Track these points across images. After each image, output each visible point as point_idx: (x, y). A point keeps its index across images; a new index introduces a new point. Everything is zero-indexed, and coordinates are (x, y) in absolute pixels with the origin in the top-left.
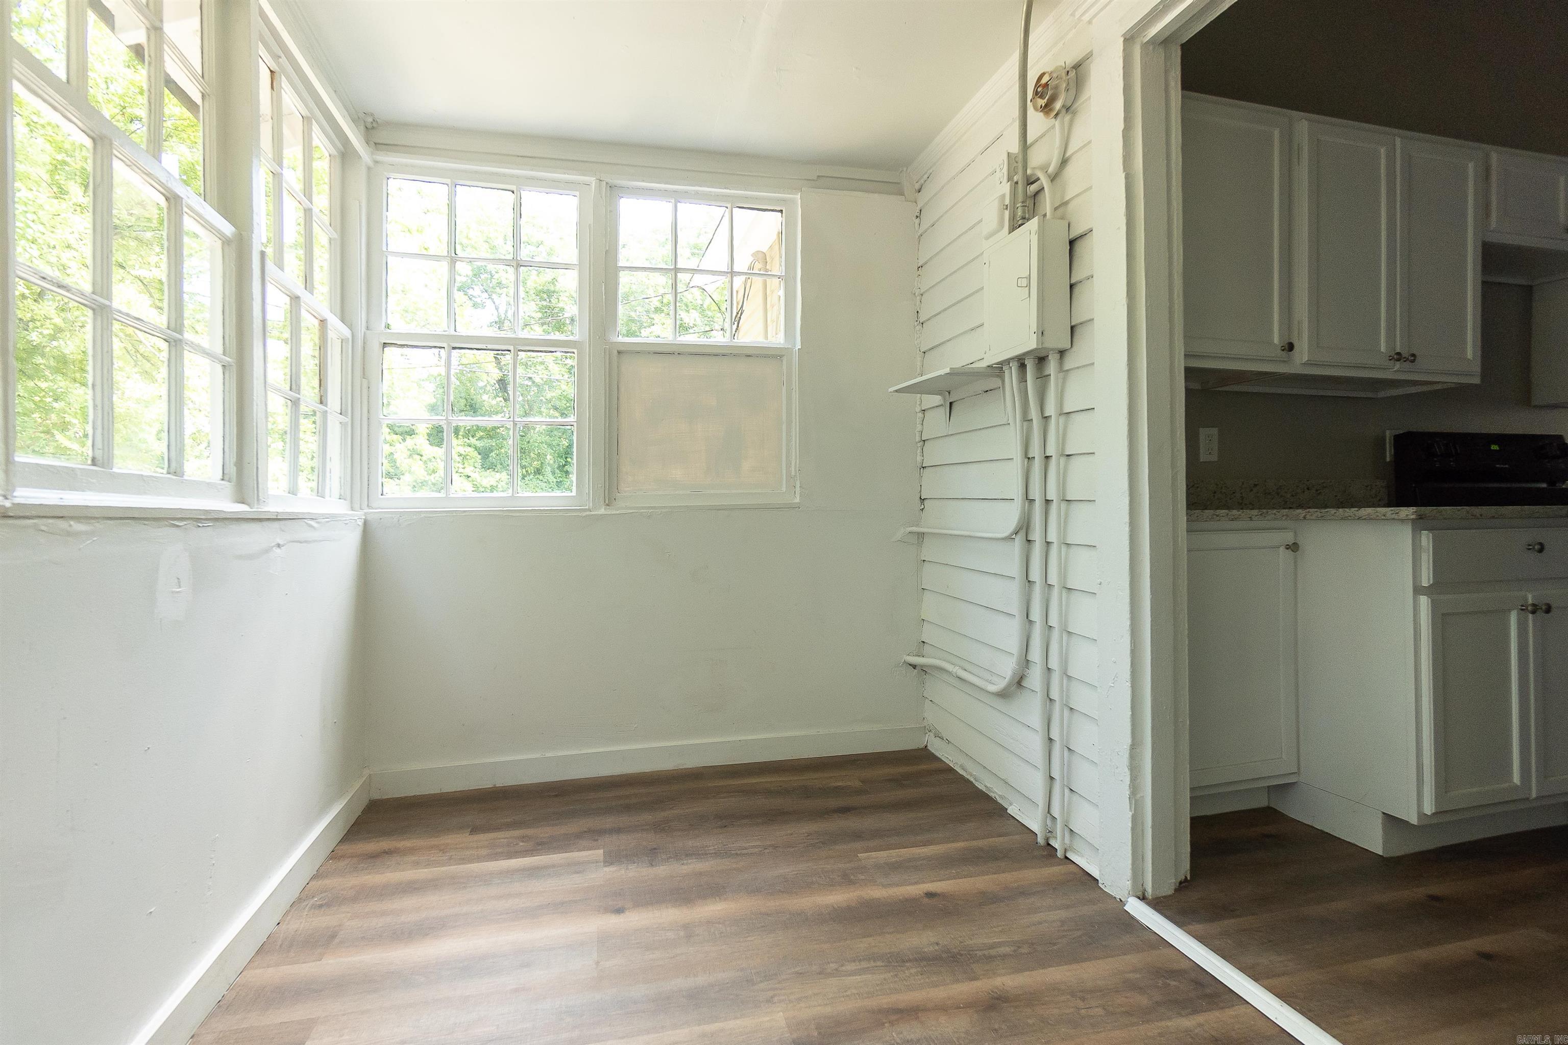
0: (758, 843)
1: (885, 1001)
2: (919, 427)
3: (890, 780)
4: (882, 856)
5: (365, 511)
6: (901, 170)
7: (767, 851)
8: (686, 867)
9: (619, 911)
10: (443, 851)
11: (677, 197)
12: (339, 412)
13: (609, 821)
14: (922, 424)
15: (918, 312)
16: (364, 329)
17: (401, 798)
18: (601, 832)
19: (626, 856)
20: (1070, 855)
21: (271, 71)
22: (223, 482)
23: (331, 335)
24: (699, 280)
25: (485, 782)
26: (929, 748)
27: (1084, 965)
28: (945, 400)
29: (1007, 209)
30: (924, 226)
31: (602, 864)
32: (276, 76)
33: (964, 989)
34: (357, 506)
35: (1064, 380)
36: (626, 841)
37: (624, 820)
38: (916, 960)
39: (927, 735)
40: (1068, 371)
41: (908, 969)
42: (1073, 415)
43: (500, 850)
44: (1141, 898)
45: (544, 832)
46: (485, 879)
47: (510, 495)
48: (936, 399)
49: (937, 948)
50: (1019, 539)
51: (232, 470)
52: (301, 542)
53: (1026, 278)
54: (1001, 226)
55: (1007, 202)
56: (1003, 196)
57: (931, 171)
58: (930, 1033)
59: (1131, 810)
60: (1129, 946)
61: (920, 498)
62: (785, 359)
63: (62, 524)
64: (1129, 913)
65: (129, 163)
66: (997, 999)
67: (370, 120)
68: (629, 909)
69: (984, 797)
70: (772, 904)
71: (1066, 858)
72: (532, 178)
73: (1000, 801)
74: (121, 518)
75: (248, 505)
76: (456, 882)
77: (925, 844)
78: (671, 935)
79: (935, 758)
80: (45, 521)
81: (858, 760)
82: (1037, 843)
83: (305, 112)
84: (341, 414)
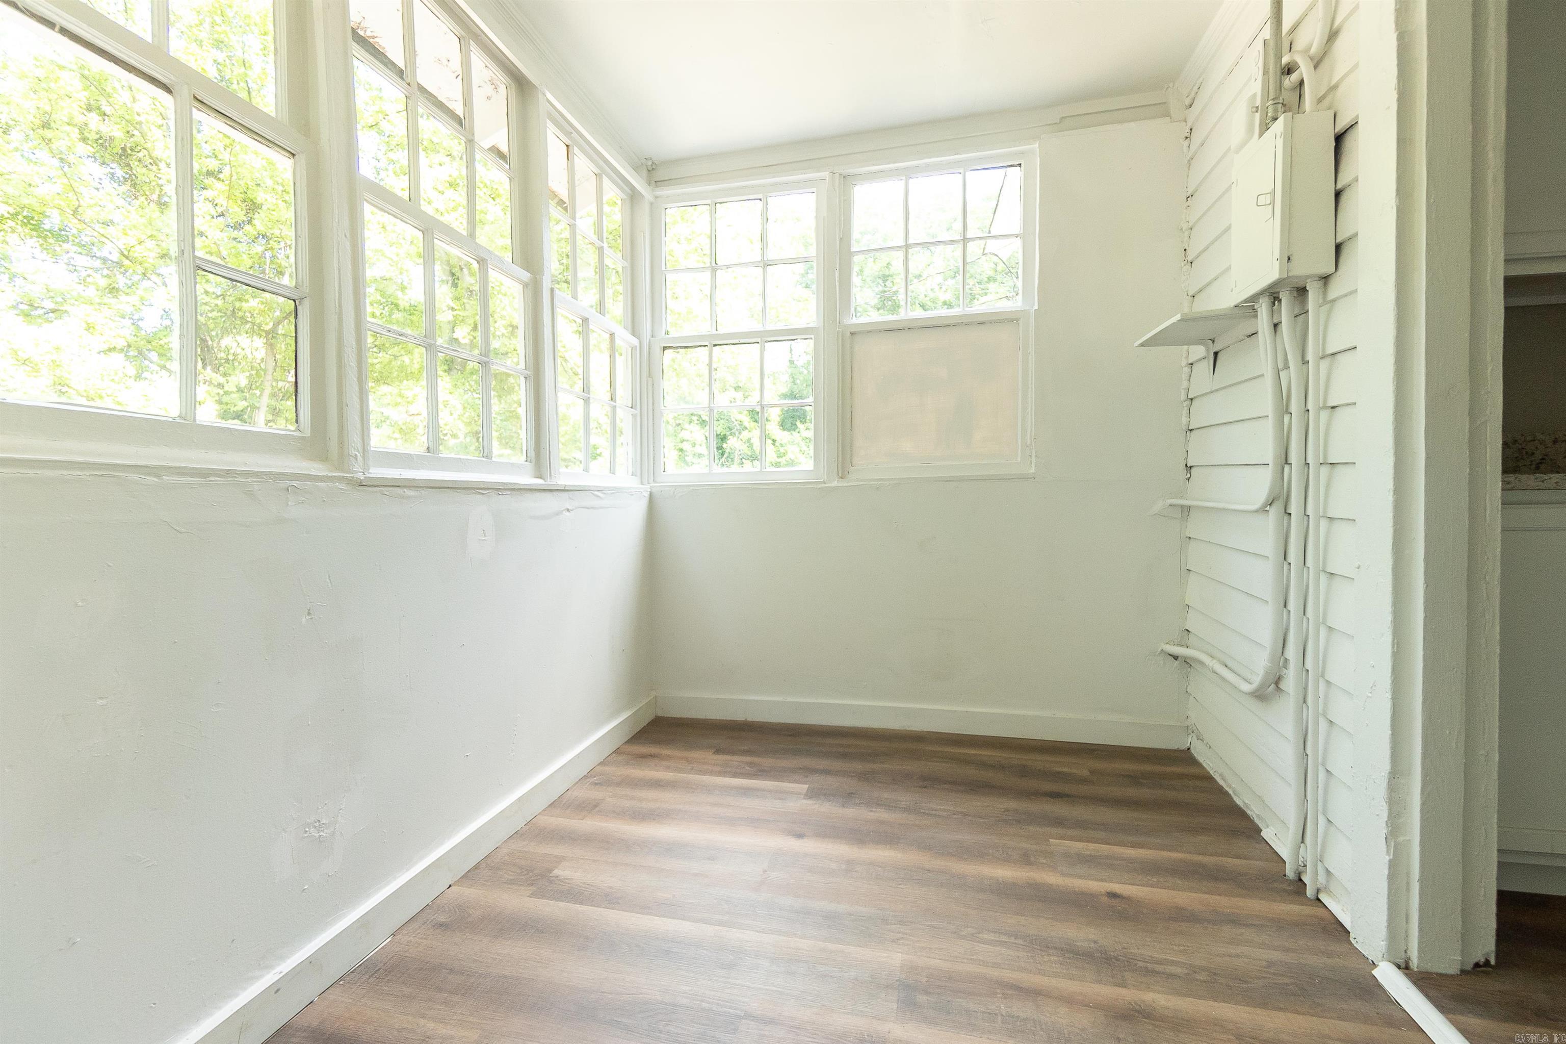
0: (951, 808)
1: (1008, 975)
2: (1185, 384)
3: (1125, 776)
4: (1078, 846)
5: (651, 485)
6: (1166, 86)
7: (955, 816)
8: (872, 814)
9: (800, 836)
10: (689, 762)
11: (908, 174)
12: (631, 406)
13: (824, 763)
14: (1189, 380)
15: (1185, 250)
16: (649, 336)
17: (677, 718)
18: (814, 771)
19: (825, 795)
20: (1323, 897)
21: (567, 146)
22: (526, 463)
23: (618, 342)
24: (992, 246)
25: (740, 716)
26: (1192, 751)
27: (1273, 1013)
28: (1208, 350)
29: (1257, 111)
30: (1193, 148)
31: (802, 796)
32: (570, 148)
33: (1106, 992)
34: (645, 481)
35: (1330, 312)
36: (833, 782)
37: (837, 764)
38: (1062, 950)
39: (1190, 736)
40: (1334, 301)
41: (1049, 955)
42: (1339, 356)
43: (729, 770)
44: (1403, 966)
45: (767, 762)
46: (709, 789)
47: (759, 470)
48: (1199, 351)
49: (1092, 945)
50: (1274, 512)
51: (532, 454)
52: (588, 508)
53: (1270, 193)
54: (1250, 130)
55: (1258, 103)
56: (1255, 95)
57: (1201, 80)
58: (1042, 1017)
59: (1388, 852)
60: (1353, 1013)
61: (1186, 465)
62: (1021, 322)
63: (399, 491)
64: (1377, 980)
65: (448, 243)
66: (1137, 1011)
67: (650, 163)
68: (808, 836)
69: (1241, 814)
70: (939, 863)
71: (1318, 900)
72: (776, 184)
73: (1257, 821)
74: (439, 488)
75: (544, 479)
76: (689, 787)
77: (1133, 846)
78: (834, 866)
79: (1194, 762)
80: (386, 489)
81: (1098, 750)
82: (1285, 875)
83: (597, 171)
84: (632, 408)
